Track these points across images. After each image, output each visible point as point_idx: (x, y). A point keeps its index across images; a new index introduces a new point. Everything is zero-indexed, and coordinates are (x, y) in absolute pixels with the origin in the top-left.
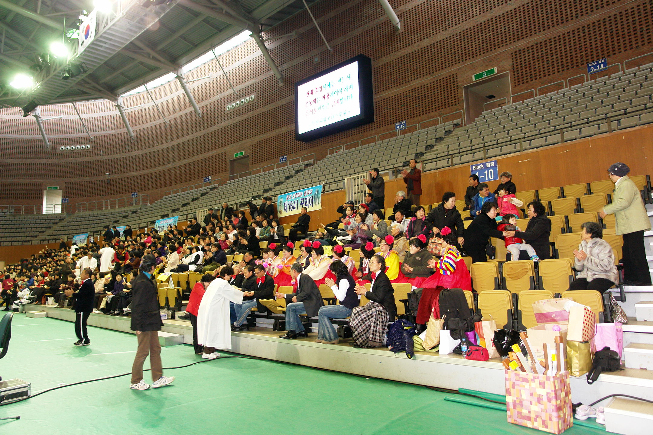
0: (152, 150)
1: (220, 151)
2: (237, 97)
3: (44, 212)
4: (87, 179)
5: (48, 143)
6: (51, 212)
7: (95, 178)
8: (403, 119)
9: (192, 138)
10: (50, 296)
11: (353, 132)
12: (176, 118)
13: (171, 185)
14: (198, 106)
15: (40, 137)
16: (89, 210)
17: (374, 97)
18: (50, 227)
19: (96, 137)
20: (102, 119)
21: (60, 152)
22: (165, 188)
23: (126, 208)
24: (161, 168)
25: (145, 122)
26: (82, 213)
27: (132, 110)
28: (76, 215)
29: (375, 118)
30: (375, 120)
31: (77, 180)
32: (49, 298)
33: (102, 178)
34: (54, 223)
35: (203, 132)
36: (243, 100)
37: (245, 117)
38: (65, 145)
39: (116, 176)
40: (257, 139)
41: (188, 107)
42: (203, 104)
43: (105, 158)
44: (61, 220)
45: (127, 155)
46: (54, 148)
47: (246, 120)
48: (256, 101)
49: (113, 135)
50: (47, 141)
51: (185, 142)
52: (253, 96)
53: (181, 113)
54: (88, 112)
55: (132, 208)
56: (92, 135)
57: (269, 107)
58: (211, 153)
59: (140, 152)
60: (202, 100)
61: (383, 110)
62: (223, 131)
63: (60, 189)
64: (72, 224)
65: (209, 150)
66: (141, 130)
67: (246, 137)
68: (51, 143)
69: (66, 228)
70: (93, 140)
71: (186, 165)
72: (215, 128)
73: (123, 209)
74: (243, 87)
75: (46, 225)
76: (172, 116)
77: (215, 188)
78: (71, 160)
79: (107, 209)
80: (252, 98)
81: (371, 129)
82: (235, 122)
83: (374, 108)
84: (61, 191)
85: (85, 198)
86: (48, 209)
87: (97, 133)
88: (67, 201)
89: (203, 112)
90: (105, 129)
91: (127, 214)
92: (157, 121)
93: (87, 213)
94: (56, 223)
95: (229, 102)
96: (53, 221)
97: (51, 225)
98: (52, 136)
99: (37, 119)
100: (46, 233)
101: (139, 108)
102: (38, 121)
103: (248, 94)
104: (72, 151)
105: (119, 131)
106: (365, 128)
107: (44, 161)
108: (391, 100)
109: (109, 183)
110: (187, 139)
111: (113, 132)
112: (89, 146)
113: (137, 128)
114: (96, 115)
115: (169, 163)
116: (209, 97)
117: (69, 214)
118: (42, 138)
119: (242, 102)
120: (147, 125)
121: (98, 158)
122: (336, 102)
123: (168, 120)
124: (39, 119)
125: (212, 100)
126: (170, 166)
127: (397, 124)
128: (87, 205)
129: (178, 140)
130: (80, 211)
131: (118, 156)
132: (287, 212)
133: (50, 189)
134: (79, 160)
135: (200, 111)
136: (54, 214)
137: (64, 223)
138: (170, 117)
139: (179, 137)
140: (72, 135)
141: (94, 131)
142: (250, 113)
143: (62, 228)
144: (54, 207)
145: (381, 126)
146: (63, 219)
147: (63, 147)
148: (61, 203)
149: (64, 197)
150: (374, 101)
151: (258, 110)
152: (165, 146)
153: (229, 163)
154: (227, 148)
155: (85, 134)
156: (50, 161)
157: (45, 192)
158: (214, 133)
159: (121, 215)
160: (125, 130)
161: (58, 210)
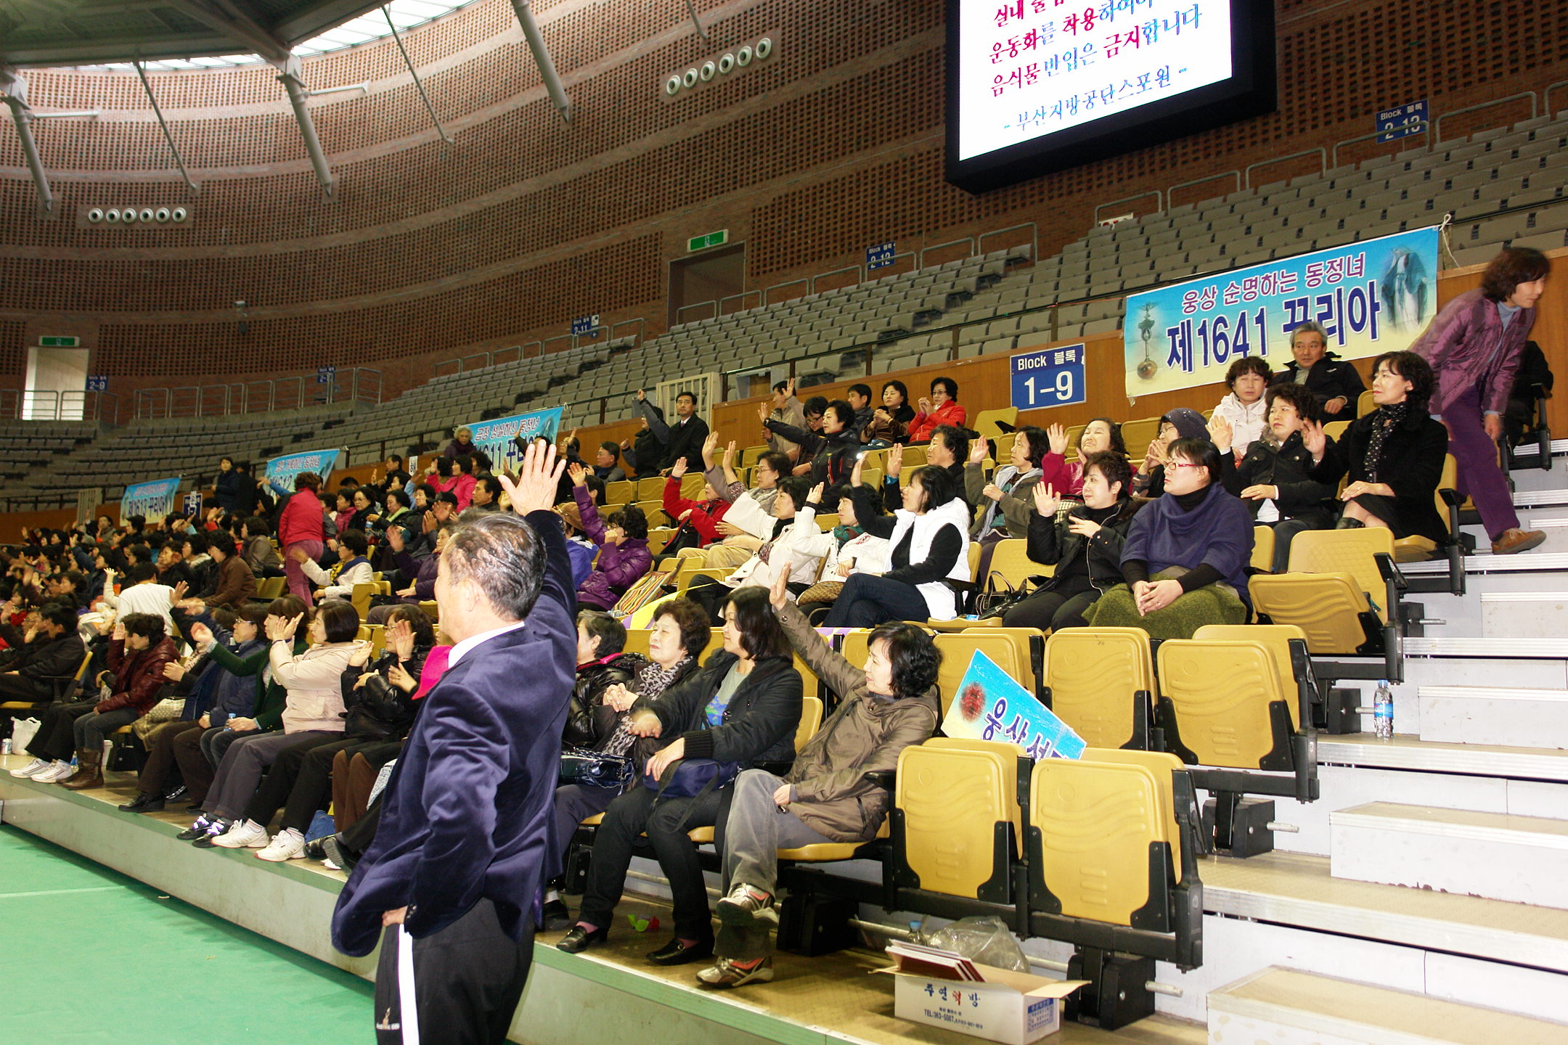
0: (392, 229)
1: (638, 229)
2: (709, 46)
3: (27, 415)
4: (174, 317)
5: (49, 196)
6: (49, 416)
7: (197, 317)
8: (1416, 93)
9: (532, 190)
10: (22, 715)
11: (1179, 151)
12: (478, 128)
13: (452, 345)
14: (561, 83)
15: (24, 173)
16: (176, 414)
17: (1279, 19)
18: (44, 464)
19: (206, 184)
20: (231, 126)
21: (88, 227)
22: (433, 356)
23: (302, 412)
24: (420, 290)
25: (372, 139)
26: (152, 424)
27: (331, 99)
28: (132, 427)
29: (1280, 96)
30: (1281, 106)
31: (140, 318)
32: (18, 724)
33: (220, 315)
34: (57, 451)
35: (577, 170)
36: (729, 58)
37: (734, 113)
38: (105, 205)
39: (266, 313)
40: (779, 187)
41: (528, 85)
42: (578, 76)
43: (235, 251)
44: (81, 442)
45: (308, 244)
46: (68, 212)
47: (739, 123)
48: (778, 58)
49: (264, 180)
50: (47, 187)
51: (510, 204)
52: (766, 42)
53: (496, 110)
54: (186, 103)
55: (323, 412)
56: (197, 177)
57: (829, 78)
58: (601, 240)
59: (351, 238)
60: (575, 64)
61: (1319, 65)
62: (651, 163)
63: (82, 346)
64: (119, 454)
65: (593, 229)
66: (357, 166)
67: (736, 183)
68: (59, 196)
69: (97, 467)
70: (198, 193)
71: (509, 279)
72: (621, 154)
73: (291, 415)
74: (730, 14)
75: (32, 455)
76: (467, 121)
77: (624, 348)
78: (123, 253)
79: (236, 410)
80: (763, 48)
81: (1259, 138)
82: (695, 131)
83: (1279, 60)
84: (85, 353)
85: (162, 378)
86: (40, 405)
87: (210, 173)
88: (102, 386)
89: (576, 106)
90: (237, 160)
91: (307, 429)
92: (412, 138)
93: (169, 423)
94: (66, 452)
95: (677, 67)
96: (55, 444)
97: (46, 455)
98: (63, 175)
99: (15, 111)
100: (27, 481)
101: (354, 95)
102: (18, 118)
103: (750, 36)
104: (128, 224)
105: (284, 168)
106: (1235, 136)
107: (32, 252)
108: (1358, 28)
109: (244, 331)
110: (514, 195)
111: (264, 169)
112: (182, 212)
113: (344, 158)
114: (210, 113)
115: (451, 272)
116: (601, 54)
117: (108, 425)
118: (31, 178)
119: (726, 64)
120: (377, 151)
121: (213, 251)
122: (1123, 38)
123: (450, 131)
124: (23, 112)
125: (611, 61)
126: (451, 282)
127: (1384, 116)
128: (169, 397)
129: (485, 197)
130: (145, 415)
131: (276, 248)
132: (1188, 366)
133: (49, 343)
134: (149, 254)
135: (567, 100)
136: (61, 422)
137: (91, 451)
138: (456, 122)
139: (487, 188)
140: (129, 172)
141: (203, 164)
142: (755, 99)
143: (83, 467)
144: (60, 400)
145: (1308, 126)
146: (88, 441)
147: (99, 213)
148: (83, 388)
149: (94, 374)
150: (1279, 34)
151: (785, 89)
152: (438, 216)
153: (667, 270)
154: (664, 222)
155: (172, 173)
156: (54, 254)
157: (32, 353)
158: (616, 173)
159: (286, 431)
160: (307, 165)
161: (74, 411)
